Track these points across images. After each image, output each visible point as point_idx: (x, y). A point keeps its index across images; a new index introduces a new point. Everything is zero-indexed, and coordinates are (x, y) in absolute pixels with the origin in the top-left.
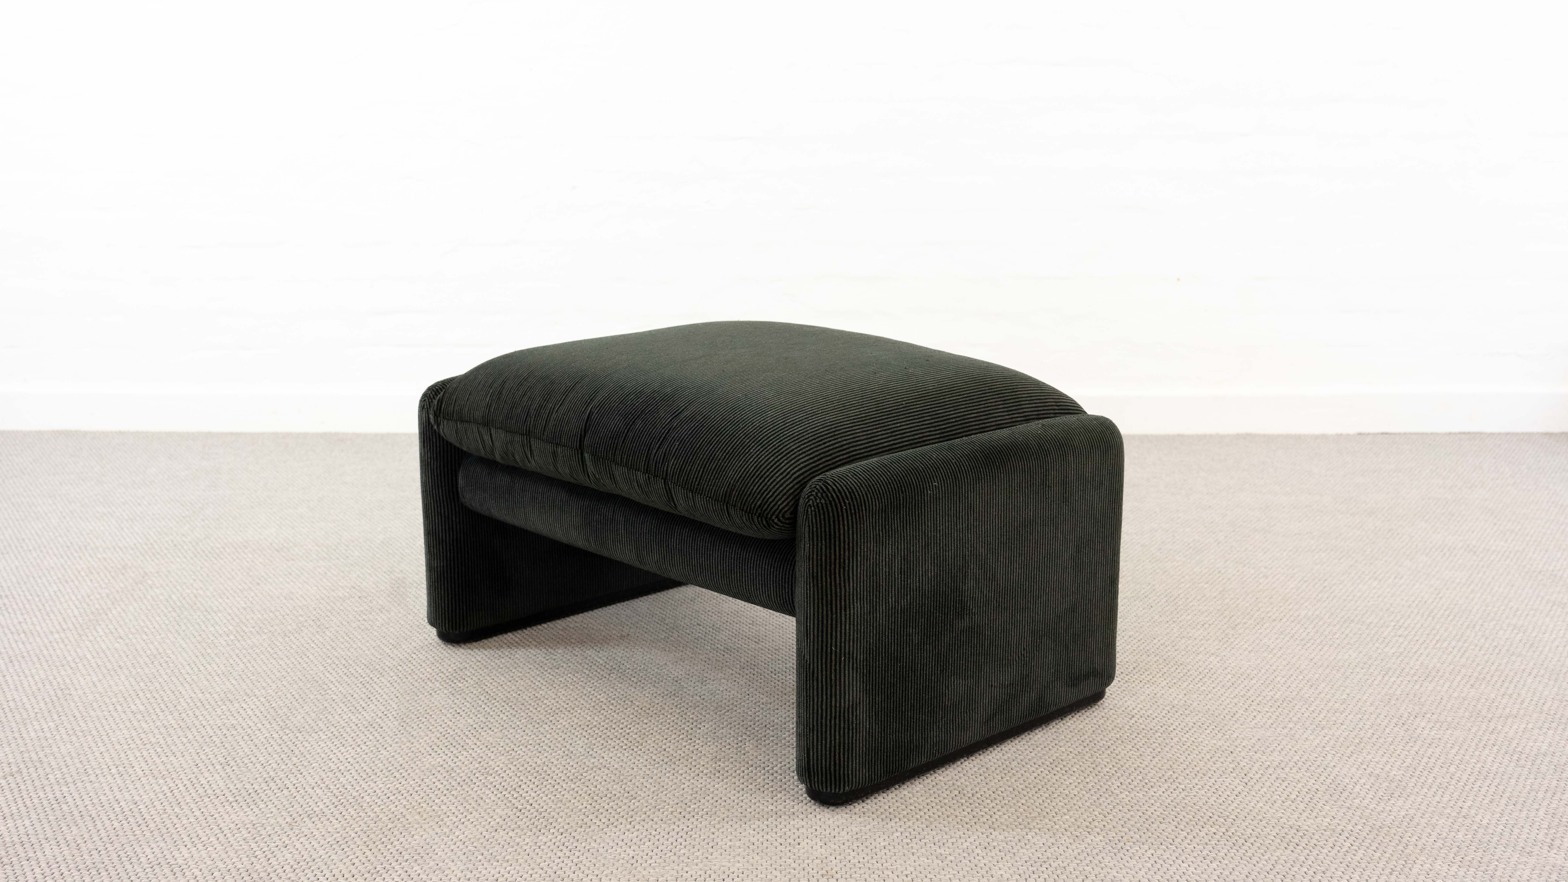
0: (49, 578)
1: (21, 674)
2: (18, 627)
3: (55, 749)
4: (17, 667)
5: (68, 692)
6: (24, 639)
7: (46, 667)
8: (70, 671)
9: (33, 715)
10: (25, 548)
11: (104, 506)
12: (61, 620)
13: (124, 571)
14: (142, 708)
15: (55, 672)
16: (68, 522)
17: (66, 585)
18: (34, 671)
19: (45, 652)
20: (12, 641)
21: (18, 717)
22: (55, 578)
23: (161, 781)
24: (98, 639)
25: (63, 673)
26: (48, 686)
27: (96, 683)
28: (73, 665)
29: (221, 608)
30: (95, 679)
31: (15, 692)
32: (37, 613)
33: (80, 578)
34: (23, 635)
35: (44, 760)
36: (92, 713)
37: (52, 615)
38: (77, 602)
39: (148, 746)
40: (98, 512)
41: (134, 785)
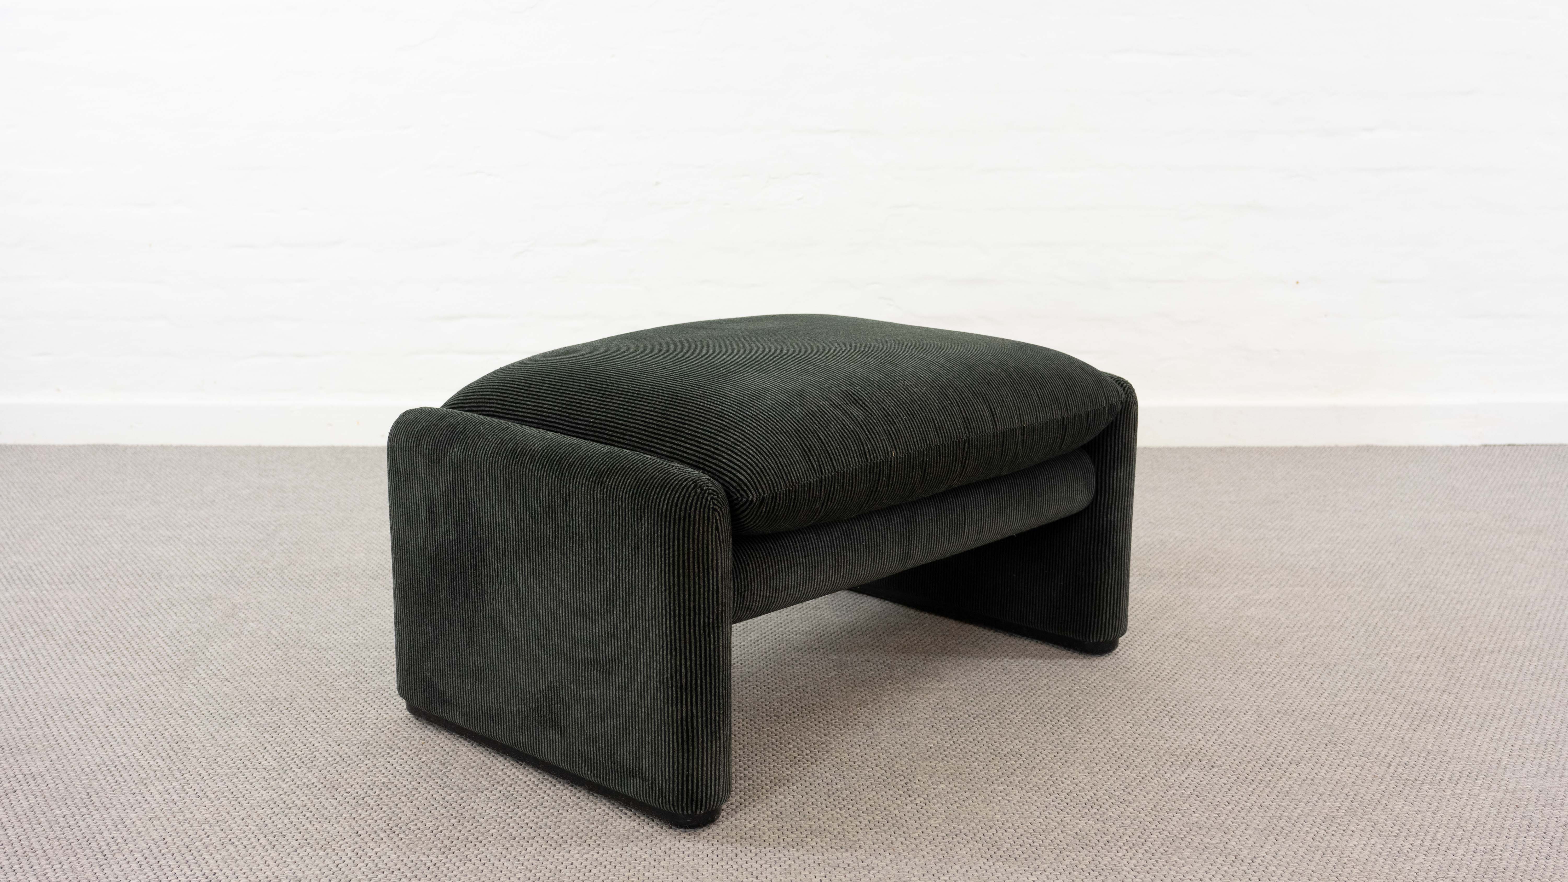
0: (128, 611)
1: (125, 724)
2: (108, 669)
3: (188, 815)
4: (118, 716)
5: (185, 745)
6: (118, 682)
7: (152, 716)
8: (180, 721)
9: (152, 774)
10: (92, 576)
11: (168, 530)
12: (154, 660)
13: (209, 603)
14: (274, 764)
15: (164, 721)
16: (131, 547)
17: (149, 619)
18: (139, 720)
19: (146, 698)
20: (104, 684)
21: (135, 776)
22: (134, 611)
23: (322, 853)
24: (202, 681)
25: (173, 722)
26: (160, 739)
27: (214, 734)
28: (182, 713)
29: (330, 645)
30: (212, 730)
31: (124, 746)
32: (125, 652)
33: (162, 611)
34: (115, 678)
35: (179, 828)
36: (219, 771)
37: (141, 654)
38: (166, 639)
39: (295, 810)
40: (163, 536)
41: (292, 858)
